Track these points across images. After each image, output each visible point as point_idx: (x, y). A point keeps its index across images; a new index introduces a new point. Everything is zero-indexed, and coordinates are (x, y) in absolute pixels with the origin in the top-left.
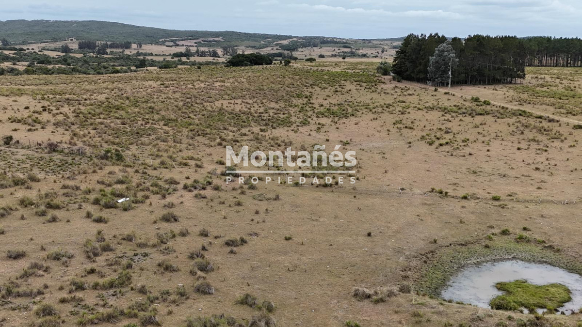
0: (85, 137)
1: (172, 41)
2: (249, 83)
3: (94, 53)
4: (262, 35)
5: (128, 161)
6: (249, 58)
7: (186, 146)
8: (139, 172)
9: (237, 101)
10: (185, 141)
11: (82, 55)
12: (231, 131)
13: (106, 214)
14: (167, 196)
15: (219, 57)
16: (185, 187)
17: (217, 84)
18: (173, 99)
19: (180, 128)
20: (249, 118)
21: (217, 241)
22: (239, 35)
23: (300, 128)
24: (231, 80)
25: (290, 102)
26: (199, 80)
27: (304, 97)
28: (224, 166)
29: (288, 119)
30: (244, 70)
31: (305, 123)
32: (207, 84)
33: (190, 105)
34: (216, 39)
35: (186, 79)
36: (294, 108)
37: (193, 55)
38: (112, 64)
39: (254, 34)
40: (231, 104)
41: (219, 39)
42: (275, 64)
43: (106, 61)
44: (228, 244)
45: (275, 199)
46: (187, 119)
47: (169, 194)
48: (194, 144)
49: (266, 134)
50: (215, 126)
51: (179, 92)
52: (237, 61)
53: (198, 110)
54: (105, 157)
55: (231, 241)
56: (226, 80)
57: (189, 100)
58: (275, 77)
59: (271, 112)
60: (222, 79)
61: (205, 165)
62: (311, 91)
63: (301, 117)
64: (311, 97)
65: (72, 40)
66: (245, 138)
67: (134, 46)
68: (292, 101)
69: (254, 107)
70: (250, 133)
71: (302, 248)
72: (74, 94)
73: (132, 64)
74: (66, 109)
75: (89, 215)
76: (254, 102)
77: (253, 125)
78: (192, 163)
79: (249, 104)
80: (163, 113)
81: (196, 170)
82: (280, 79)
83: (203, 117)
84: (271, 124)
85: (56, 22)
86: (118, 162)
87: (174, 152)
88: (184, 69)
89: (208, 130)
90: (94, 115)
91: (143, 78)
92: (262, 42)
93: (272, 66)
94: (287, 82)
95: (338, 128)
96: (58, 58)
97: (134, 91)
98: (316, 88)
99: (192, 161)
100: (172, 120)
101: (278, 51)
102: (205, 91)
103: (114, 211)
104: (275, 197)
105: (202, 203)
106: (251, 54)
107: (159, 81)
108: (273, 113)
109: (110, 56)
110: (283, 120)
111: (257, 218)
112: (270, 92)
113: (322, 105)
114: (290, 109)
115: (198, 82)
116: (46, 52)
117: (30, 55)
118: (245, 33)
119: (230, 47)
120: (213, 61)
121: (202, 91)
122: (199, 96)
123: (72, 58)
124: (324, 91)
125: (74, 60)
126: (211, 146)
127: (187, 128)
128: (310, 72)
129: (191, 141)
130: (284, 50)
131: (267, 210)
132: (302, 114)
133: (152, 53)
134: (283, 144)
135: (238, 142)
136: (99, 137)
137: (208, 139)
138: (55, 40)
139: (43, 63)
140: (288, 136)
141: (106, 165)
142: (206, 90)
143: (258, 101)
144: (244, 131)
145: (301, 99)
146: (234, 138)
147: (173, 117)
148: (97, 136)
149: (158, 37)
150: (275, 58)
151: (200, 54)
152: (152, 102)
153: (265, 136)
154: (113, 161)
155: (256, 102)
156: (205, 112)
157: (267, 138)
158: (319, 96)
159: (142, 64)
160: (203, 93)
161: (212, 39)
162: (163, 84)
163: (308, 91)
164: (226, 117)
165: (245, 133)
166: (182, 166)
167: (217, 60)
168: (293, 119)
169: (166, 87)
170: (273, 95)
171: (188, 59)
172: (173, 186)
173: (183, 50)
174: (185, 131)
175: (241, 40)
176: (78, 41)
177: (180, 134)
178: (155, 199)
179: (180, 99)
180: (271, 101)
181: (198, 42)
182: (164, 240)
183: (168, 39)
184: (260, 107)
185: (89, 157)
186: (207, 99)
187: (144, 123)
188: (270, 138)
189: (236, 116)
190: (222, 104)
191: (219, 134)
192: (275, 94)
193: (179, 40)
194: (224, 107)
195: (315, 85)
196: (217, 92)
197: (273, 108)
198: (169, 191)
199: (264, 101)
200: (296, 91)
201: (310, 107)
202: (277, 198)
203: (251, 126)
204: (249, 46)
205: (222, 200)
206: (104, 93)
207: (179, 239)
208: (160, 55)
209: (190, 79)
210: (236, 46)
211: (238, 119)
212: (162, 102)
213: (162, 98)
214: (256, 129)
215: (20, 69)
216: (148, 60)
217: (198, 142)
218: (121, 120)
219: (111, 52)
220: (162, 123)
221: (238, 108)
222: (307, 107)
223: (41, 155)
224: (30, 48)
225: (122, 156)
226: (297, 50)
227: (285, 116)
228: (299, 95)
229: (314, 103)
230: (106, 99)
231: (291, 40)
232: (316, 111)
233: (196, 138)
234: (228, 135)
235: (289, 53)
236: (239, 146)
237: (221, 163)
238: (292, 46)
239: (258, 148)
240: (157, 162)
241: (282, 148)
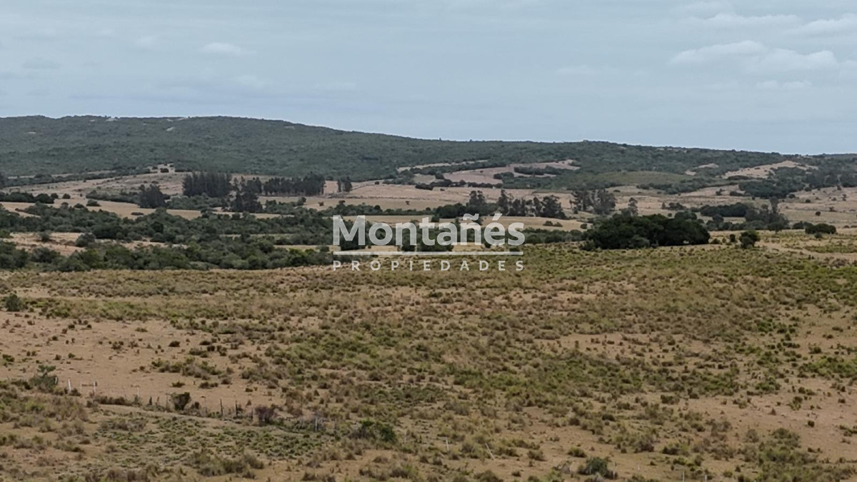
0: (311, 400)
1: (431, 174)
2: (643, 294)
4: (689, 151)
5: (404, 441)
6: (646, 227)
7: (506, 423)
8: (427, 462)
9: (610, 337)
10: (504, 414)
11: (197, 213)
12: (598, 399)
15: (563, 217)
17: (564, 296)
18: (465, 329)
19: (489, 390)
20: (638, 374)
22: (623, 152)
23: (754, 399)
24: (598, 286)
25: (739, 341)
26: (520, 285)
27: (776, 330)
28: (584, 460)
29: (728, 379)
30: (631, 259)
31: (766, 388)
32: (540, 294)
33: (503, 343)
34: (554, 165)
35: (489, 282)
36: (747, 354)
37: (490, 211)
38: (278, 237)
39: (666, 148)
40: (598, 342)
41: (565, 164)
42: (716, 242)
46: (500, 373)
48: (521, 421)
49: (675, 407)
50: (563, 387)
51: (477, 313)
52: (615, 235)
53: (522, 354)
54: (361, 434)
56: (586, 287)
57: (501, 333)
58: (708, 280)
59: (691, 364)
60: (575, 283)
61: (547, 455)
62: (796, 316)
63: (762, 376)
64: (792, 331)
65: (166, 170)
66: (629, 413)
67: (330, 187)
68: (746, 339)
69: (651, 351)
70: (639, 404)
74: (249, 348)
76: (651, 340)
77: (646, 390)
78: (523, 452)
79: (640, 344)
80: (449, 359)
81: (531, 463)
82: (721, 286)
83: (536, 370)
84: (687, 387)
86: (388, 444)
87: (485, 432)
89: (549, 396)
90: (311, 360)
92: (688, 173)
93: (707, 247)
94: (737, 293)
95: (843, 401)
96: (137, 221)
97: (375, 309)
98: (811, 309)
99: (521, 449)
100: (470, 373)
102: (534, 311)
106: (652, 217)
107: (423, 287)
108: (695, 364)
110: (716, 379)
112: (694, 316)
113: (818, 351)
114: (738, 356)
115: (518, 289)
118: (639, 148)
119: (593, 187)
120: (548, 228)
121: (530, 313)
122: (521, 325)
123: (173, 222)
124: (830, 317)
126: (558, 426)
127: (504, 390)
128: (802, 267)
129: (515, 415)
130: (754, 196)
132: (764, 369)
134: (710, 428)
135: (612, 419)
136: (337, 401)
137: (550, 412)
140: (722, 413)
141: (366, 448)
142: (538, 310)
143: (662, 338)
144: (624, 399)
145: (767, 336)
146: (604, 413)
147: (471, 367)
148: (334, 399)
150: (724, 221)
151: (510, 207)
152: (421, 335)
153: (672, 410)
154: (377, 442)
155: (656, 340)
156: (539, 360)
157: (676, 414)
158: (813, 330)
160: (531, 317)
161: (543, 166)
162: (435, 296)
163: (788, 316)
164: (586, 372)
165: (628, 405)
166: (504, 455)
167: (559, 225)
168: (742, 379)
169: (445, 302)
170: (700, 323)
173: (462, 196)
174: (500, 396)
175: (628, 166)
176: (181, 175)
177: (492, 402)
179: (480, 330)
180: (694, 338)
181: (505, 175)
183: (420, 167)
184: (666, 351)
185: (332, 435)
186: (542, 331)
187: (414, 378)
188: (681, 415)
189: (609, 369)
190: (577, 342)
191: (571, 404)
192: (703, 321)
193: (451, 170)
194: (582, 350)
195: (809, 302)
196: (565, 314)
197: (697, 355)
199: (677, 338)
200: (758, 316)
201: (786, 354)
203: (642, 391)
204: (651, 185)
206: (312, 315)
209: (497, 283)
210: (613, 185)
211: (613, 375)
212: (441, 337)
213: (441, 328)
214: (653, 398)
217: (529, 416)
218: (370, 372)
219: (268, 204)
220: (451, 379)
221: (612, 354)
222: (781, 353)
223: (246, 429)
224: (60, 193)
225: (391, 434)
226: (793, 196)
227: (723, 372)
228: (763, 325)
229: (798, 346)
230: (323, 328)
231: (776, 166)
232: (800, 363)
233: (525, 409)
234: (591, 406)
235: (765, 207)
236: (614, 428)
237: (578, 454)
238: (778, 184)
239: (654, 431)
240: (457, 448)
241: (706, 434)
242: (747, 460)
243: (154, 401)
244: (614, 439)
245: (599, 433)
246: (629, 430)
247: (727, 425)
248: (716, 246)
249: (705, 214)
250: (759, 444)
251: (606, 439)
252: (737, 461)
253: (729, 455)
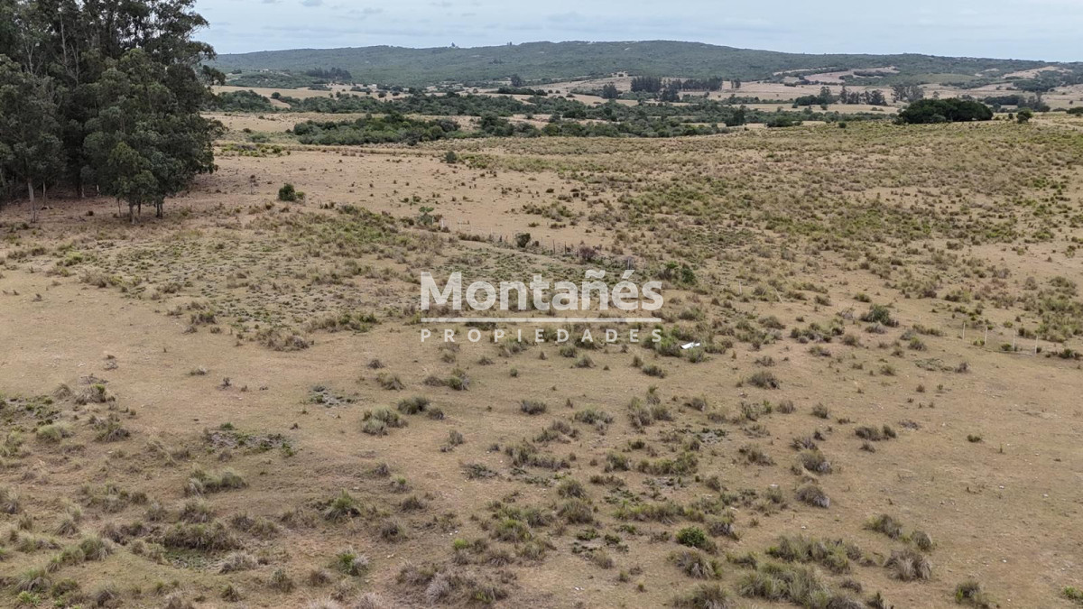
0: (636, 241)
1: (796, 76)
2: (938, 157)
3: (655, 98)
5: (703, 284)
6: (944, 107)
7: (802, 266)
8: (718, 304)
9: (907, 190)
10: (802, 257)
11: (636, 103)
12: (890, 245)
13: (662, 363)
14: (762, 346)
15: (885, 104)
16: (795, 335)
17: (873, 158)
18: (788, 182)
19: (794, 235)
20: (928, 222)
21: (842, 428)
23: (1031, 246)
24: (902, 150)
25: (1017, 194)
26: (840, 149)
27: (1049, 186)
28: (868, 305)
29: (1008, 228)
30: (930, 131)
31: (1042, 237)
32: (854, 156)
33: (816, 194)
34: (881, 70)
35: (816, 146)
36: (1024, 207)
37: (833, 101)
38: (685, 118)
39: (962, 58)
40: (896, 194)
41: (889, 69)
42: (997, 119)
43: (676, 114)
44: (860, 434)
45: (959, 371)
46: (808, 219)
47: (766, 343)
48: (816, 264)
49: (959, 253)
50: (860, 234)
51: (800, 170)
52: (920, 114)
53: (831, 203)
54: (665, 275)
55: (867, 429)
56: (892, 150)
57: (817, 186)
58: (992, 145)
59: (975, 213)
60: (884, 147)
61: (833, 300)
62: (1067, 175)
63: (1038, 226)
64: (1063, 187)
65: (621, 75)
66: (917, 258)
67: (727, 85)
68: (1023, 193)
69: (941, 202)
70: (926, 250)
71: (998, 458)
72: (622, 171)
73: (720, 118)
74: (608, 195)
75: (637, 363)
76: (942, 193)
77: (933, 236)
78: (810, 295)
79: (932, 196)
80: (767, 207)
81: (816, 308)
82: (1002, 150)
83: (839, 217)
84: (971, 235)
85: (599, 44)
86: (686, 286)
87: (780, 276)
88: (813, 129)
89: (846, 241)
90: (652, 207)
91: (737, 145)
92: (977, 75)
93: (990, 122)
94: (1015, 158)
96: (597, 107)
97: (720, 166)
98: (1080, 169)
99: (810, 292)
100: (781, 219)
101: (1010, 93)
102: (847, 169)
103: (675, 361)
104: (958, 367)
105: (822, 364)
106: (949, 100)
107: (765, 151)
108: (979, 214)
109: (683, 104)
110: (997, 228)
111: (919, 398)
112: (979, 174)
114: (1016, 208)
115: (838, 152)
116: (579, 98)
117: (552, 102)
119: (909, 84)
120: (873, 112)
121: (843, 170)
122: (835, 179)
123: (619, 108)
125: (623, 110)
126: (849, 269)
127: (808, 235)
128: (1070, 137)
129: (812, 259)
130: (1025, 90)
131: (940, 387)
132: (1039, 220)
133: (757, 99)
135: (900, 264)
136: (658, 243)
137: (844, 257)
138: (593, 76)
139: (574, 117)
140: (1002, 259)
141: (666, 288)
142: (851, 167)
143: (952, 191)
144: (914, 245)
145: (1041, 190)
146: (893, 258)
147: (784, 215)
148: (656, 241)
149: (772, 68)
150: (1003, 107)
151: (848, 98)
152: (751, 187)
153: (956, 256)
154: (679, 283)
155: (946, 193)
156: (844, 209)
157: (959, 261)
159: (738, 118)
160: (843, 173)
161: (873, 70)
162: (772, 156)
163: (1059, 174)
164: (883, 220)
165: (917, 250)
166: (792, 299)
167: (881, 110)
168: (1019, 228)
169: (777, 161)
170: (984, 180)
171: (824, 109)
172: (773, 331)
173: (815, 91)
174: (803, 240)
175: (934, 71)
176: (631, 78)
177: (794, 246)
178: (742, 349)
179: (800, 183)
180: (978, 192)
181: (847, 76)
182: (752, 415)
183: (789, 72)
184: (953, 202)
185: (640, 275)
186: (850, 184)
187: (732, 223)
188: (964, 261)
189: (903, 218)
190: (879, 194)
191: (865, 249)
192: (987, 178)
193: (810, 74)
194: (882, 200)
195: (1077, 163)
196: (872, 171)
197: (980, 206)
198: (767, 339)
199: (963, 191)
200: (1033, 174)
201: (1059, 207)
202: (963, 369)
203: (931, 238)
204: (950, 83)
205: (858, 362)
206: (670, 170)
207: (777, 416)
208: (771, 102)
209: (822, 147)
210: (923, 83)
211: (906, 223)
212: (767, 188)
213: (768, 181)
214: (939, 244)
215: (537, 127)
216: (749, 111)
217: (825, 260)
218: (695, 218)
219: (685, 96)
220: (764, 224)
221: (908, 203)
222: (1054, 206)
223: (569, 266)
224: (554, 90)
225: (692, 275)
226: (1052, 90)
227: (1002, 221)
228: (1038, 181)
229: (1069, 200)
230: (674, 180)
231: (1041, 70)
232: (1071, 214)
233: (823, 253)
234: (883, 251)
235: (1033, 97)
236: (901, 273)
237: (864, 299)
238: (1042, 82)
239: (938, 277)
240: (749, 290)
241: (987, 281)
242: (1027, 309)
243: (503, 239)
244: (899, 284)
245: (887, 278)
246: (916, 276)
247: (1007, 272)
248: (998, 122)
249: (988, 103)
250: (1038, 292)
251: (892, 284)
252: (1016, 311)
253: (1009, 303)
